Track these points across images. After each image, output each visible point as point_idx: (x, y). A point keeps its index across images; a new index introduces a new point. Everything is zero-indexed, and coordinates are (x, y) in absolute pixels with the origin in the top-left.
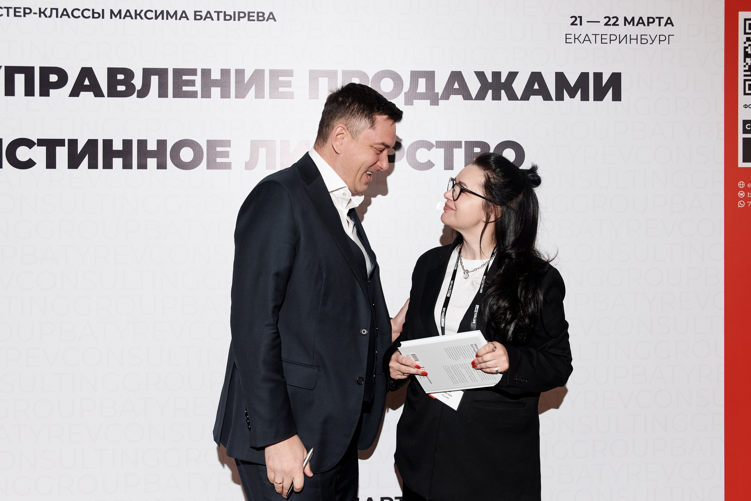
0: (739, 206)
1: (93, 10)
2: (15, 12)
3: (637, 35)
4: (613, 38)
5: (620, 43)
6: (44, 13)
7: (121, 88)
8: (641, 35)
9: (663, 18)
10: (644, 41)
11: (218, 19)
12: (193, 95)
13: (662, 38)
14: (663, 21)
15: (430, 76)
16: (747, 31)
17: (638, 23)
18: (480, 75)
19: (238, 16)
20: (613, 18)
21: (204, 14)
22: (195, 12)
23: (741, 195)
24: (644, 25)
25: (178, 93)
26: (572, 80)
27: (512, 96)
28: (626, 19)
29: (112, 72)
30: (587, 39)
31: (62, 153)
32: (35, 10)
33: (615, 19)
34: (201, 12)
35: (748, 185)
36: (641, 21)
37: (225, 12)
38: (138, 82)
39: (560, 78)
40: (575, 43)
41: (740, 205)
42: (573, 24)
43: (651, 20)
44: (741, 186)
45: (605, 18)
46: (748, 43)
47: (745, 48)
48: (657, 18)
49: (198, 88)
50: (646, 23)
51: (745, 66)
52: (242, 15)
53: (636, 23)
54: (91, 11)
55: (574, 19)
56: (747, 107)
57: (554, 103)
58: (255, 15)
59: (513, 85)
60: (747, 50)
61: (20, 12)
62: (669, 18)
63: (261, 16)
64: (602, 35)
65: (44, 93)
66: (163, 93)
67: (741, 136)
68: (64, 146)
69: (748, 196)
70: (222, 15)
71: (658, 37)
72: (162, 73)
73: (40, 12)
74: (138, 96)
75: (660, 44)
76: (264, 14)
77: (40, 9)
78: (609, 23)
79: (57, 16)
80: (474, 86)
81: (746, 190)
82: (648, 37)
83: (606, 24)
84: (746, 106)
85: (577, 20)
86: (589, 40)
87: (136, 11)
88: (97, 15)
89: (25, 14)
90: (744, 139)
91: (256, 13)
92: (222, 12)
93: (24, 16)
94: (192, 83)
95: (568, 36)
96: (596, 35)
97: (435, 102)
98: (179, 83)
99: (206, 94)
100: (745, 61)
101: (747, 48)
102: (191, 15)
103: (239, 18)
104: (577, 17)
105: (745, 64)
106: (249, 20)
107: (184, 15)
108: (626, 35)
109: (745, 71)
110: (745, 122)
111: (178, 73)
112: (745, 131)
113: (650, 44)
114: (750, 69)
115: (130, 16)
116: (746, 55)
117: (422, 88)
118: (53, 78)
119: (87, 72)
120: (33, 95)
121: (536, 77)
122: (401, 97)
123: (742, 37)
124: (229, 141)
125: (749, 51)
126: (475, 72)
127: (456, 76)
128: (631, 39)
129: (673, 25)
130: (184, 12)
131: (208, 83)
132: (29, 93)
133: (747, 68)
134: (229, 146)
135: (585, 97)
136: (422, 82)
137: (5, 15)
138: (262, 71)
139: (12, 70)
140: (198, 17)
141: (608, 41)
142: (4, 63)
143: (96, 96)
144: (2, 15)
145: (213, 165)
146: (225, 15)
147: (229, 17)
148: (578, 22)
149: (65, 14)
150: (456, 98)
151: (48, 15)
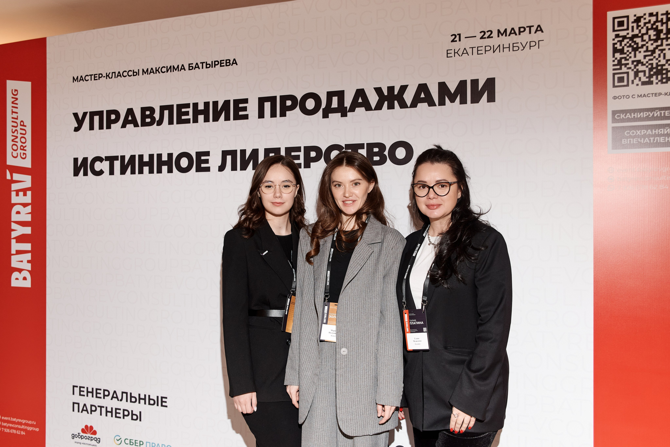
1: (133, 70)
2: (95, 77)
3: (509, 44)
4: (488, 48)
5: (494, 52)
6: (108, 76)
7: (148, 120)
8: (513, 44)
9: (533, 26)
10: (515, 49)
11: (203, 68)
12: (188, 121)
13: (533, 44)
14: (533, 30)
15: (340, 94)
16: (616, 28)
17: (511, 33)
18: (378, 90)
19: (215, 64)
20: (488, 32)
21: (194, 66)
22: (189, 64)
24: (516, 35)
25: (180, 121)
26: (452, 88)
27: (403, 105)
28: (499, 31)
29: (143, 110)
30: (465, 52)
31: (117, 164)
32: (104, 75)
33: (490, 33)
34: (192, 64)
36: (513, 31)
37: (206, 62)
38: (157, 116)
39: (443, 87)
40: (455, 56)
42: (453, 41)
43: (522, 30)
45: (481, 32)
46: (616, 40)
47: (614, 44)
48: (527, 27)
49: (190, 116)
50: (517, 32)
51: (614, 61)
52: (217, 63)
53: (508, 33)
54: (132, 71)
55: (454, 37)
57: (438, 108)
58: (225, 62)
59: (404, 96)
60: (616, 46)
62: (539, 26)
63: (228, 63)
64: (478, 47)
65: (108, 127)
66: (171, 122)
67: (610, 125)
68: (118, 160)
70: (204, 65)
71: (528, 43)
72: (170, 108)
73: (107, 76)
74: (158, 125)
75: (530, 49)
76: (230, 60)
77: (107, 73)
78: (484, 37)
79: (115, 78)
80: (373, 99)
82: (519, 45)
83: (482, 38)
84: (615, 98)
85: (456, 37)
86: (467, 53)
87: (156, 68)
88: (136, 74)
90: (613, 128)
91: (225, 61)
92: (204, 62)
93: (99, 79)
94: (187, 113)
95: (449, 52)
96: (472, 48)
97: (344, 115)
98: (180, 114)
99: (196, 120)
100: (614, 56)
101: (616, 44)
102: (186, 67)
103: (215, 65)
104: (457, 35)
105: (614, 59)
106: (221, 66)
107: (183, 68)
108: (499, 45)
109: (614, 65)
110: (614, 112)
111: (180, 107)
112: (614, 121)
113: (522, 50)
114: (620, 63)
115: (153, 72)
116: (615, 50)
117: (335, 104)
118: (113, 117)
119: (130, 112)
120: (103, 129)
121: (423, 88)
122: (320, 112)
123: (610, 35)
124: (209, 152)
125: (618, 46)
126: (374, 88)
127: (360, 93)
128: (503, 48)
129: (542, 32)
130: (183, 65)
131: (196, 112)
132: (101, 127)
133: (616, 62)
134: (209, 155)
135: (463, 101)
136: (335, 100)
137: (90, 79)
138: (229, 101)
139: (93, 114)
140: (191, 68)
141: (483, 52)
142: (89, 110)
143: (135, 126)
144: (88, 80)
145: (199, 169)
146: (207, 64)
147: (208, 66)
148: (457, 39)
149: (119, 75)
150: (360, 110)
151: (110, 77)
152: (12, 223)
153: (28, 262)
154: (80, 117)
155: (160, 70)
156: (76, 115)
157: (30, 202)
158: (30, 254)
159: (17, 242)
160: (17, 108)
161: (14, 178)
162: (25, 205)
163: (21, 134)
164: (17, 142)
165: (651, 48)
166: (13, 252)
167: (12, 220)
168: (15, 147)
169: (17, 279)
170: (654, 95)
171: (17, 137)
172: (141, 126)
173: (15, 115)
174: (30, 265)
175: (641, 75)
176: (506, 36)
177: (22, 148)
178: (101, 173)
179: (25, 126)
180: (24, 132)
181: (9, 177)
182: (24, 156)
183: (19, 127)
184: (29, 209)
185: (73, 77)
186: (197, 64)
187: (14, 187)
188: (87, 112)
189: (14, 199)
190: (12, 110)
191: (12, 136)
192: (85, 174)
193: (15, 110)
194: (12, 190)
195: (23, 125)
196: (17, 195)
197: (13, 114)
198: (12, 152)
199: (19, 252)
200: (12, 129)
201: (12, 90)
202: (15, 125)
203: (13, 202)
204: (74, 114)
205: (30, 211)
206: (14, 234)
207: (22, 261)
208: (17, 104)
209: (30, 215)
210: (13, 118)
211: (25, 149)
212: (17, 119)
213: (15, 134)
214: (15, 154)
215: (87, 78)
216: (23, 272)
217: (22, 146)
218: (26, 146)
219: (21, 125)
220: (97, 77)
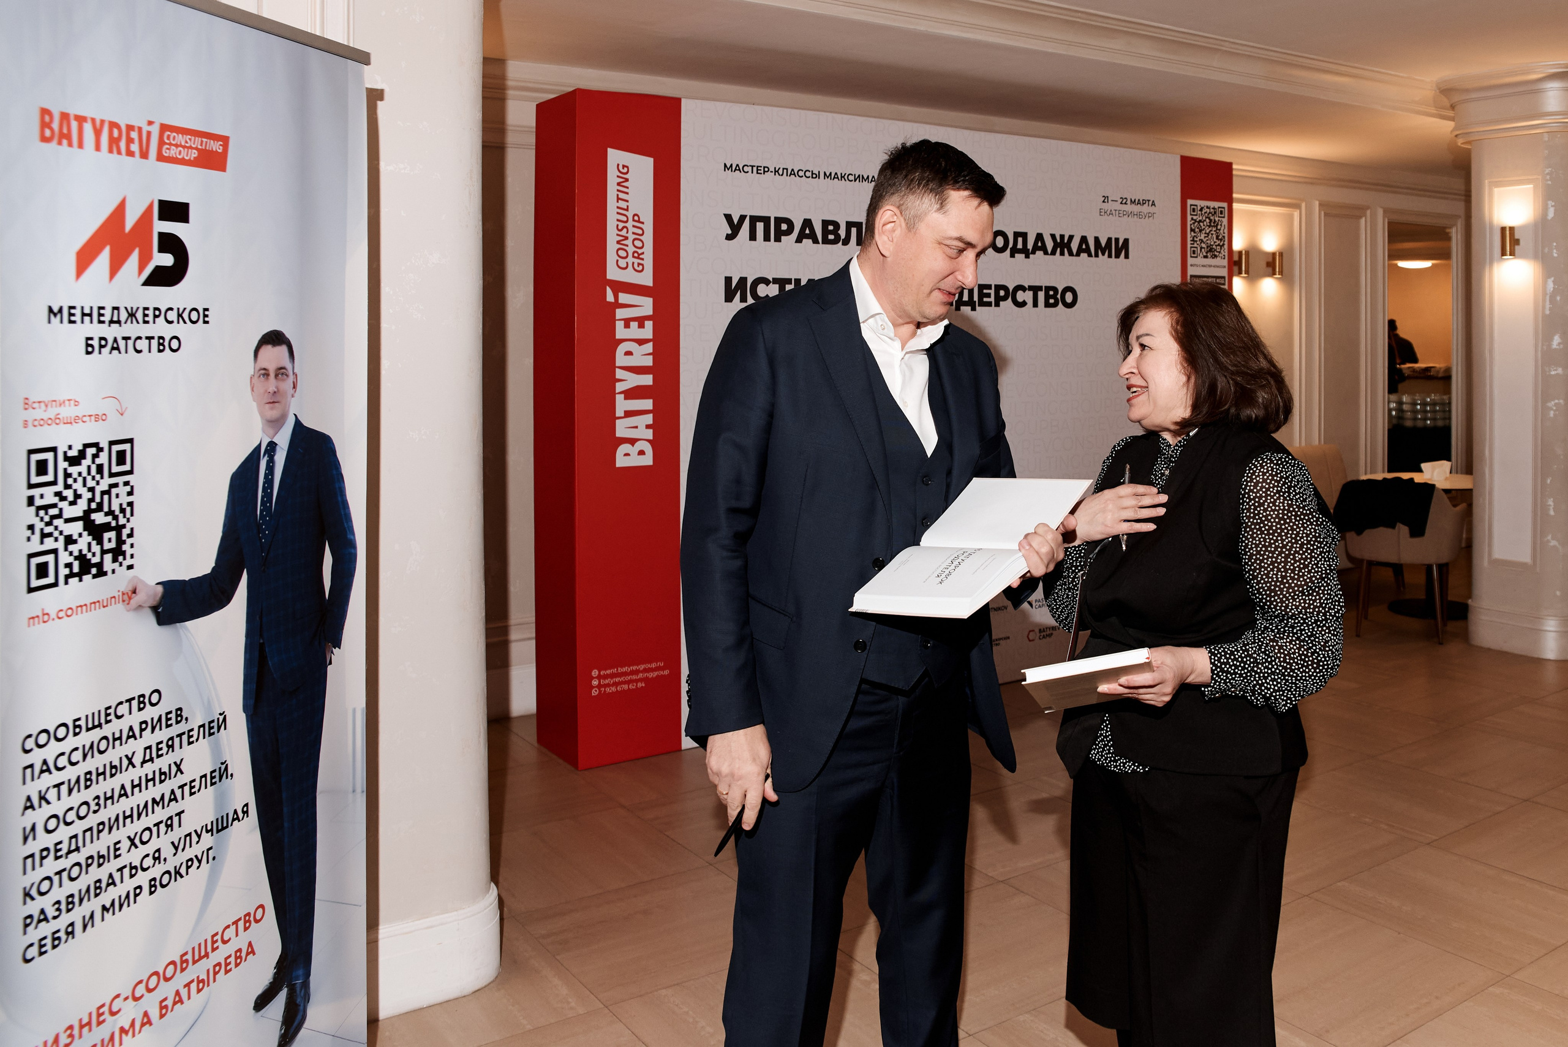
1: (812, 171)
2: (758, 170)
3: (1137, 212)
4: (1125, 213)
5: (1128, 217)
6: (778, 171)
7: (831, 237)
8: (1139, 212)
9: (1150, 201)
10: (1141, 217)
13: (1150, 215)
14: (1150, 203)
15: (1024, 235)
16: (1192, 213)
17: (1138, 203)
18: (1053, 236)
20: (1125, 199)
26: (1103, 243)
27: (1071, 254)
28: (1131, 200)
29: (825, 223)
30: (1111, 213)
32: (772, 169)
38: (842, 232)
39: (1097, 241)
40: (1104, 215)
42: (1104, 202)
43: (1144, 202)
45: (1120, 198)
46: (1192, 222)
47: (1191, 225)
48: (1147, 200)
50: (1142, 204)
53: (1136, 203)
57: (1093, 259)
59: (1071, 245)
61: (761, 170)
62: (1153, 201)
64: (1119, 211)
65: (778, 239)
71: (1148, 214)
73: (775, 171)
74: (843, 244)
75: (1149, 219)
77: (775, 168)
79: (787, 175)
80: (1050, 245)
82: (1143, 214)
83: (1121, 203)
84: (1191, 265)
85: (1105, 199)
87: (841, 174)
88: (815, 176)
89: (764, 172)
93: (764, 174)
95: (1101, 211)
96: (1116, 211)
97: (1027, 256)
100: (1190, 234)
104: (1106, 197)
105: (1190, 236)
108: (1131, 212)
109: (1191, 241)
113: (1144, 219)
114: (1193, 240)
115: (838, 178)
116: (1192, 230)
117: (1020, 246)
118: (784, 227)
119: (807, 223)
120: (770, 241)
121: (1084, 239)
122: (1008, 251)
123: (1189, 217)
125: (1192, 227)
126: (1051, 234)
127: (1039, 237)
128: (1134, 215)
129: (1155, 206)
132: (767, 238)
133: (1191, 239)
135: (1110, 256)
136: (1020, 240)
139: (754, 220)
141: (1122, 215)
142: (749, 212)
143: (814, 243)
144: (748, 172)
148: (1106, 200)
149: (793, 173)
150: (1039, 253)
151: (781, 173)
152: (617, 370)
153: (648, 427)
154: (736, 220)
155: (846, 177)
156: (728, 217)
157: (651, 337)
158: (651, 416)
159: (626, 398)
160: (627, 193)
161: (621, 301)
162: (641, 342)
163: (633, 233)
164: (627, 246)
165: (1207, 232)
166: (619, 413)
167: (617, 365)
168: (622, 253)
169: (627, 455)
170: (1209, 266)
171: (626, 238)
172: (822, 243)
173: (623, 204)
174: (651, 431)
175: (1203, 250)
176: (1135, 205)
177: (636, 255)
179: (643, 223)
180: (640, 232)
181: (610, 297)
182: (640, 268)
183: (630, 223)
184: (649, 348)
185: (725, 164)
187: (620, 313)
188: (747, 216)
189: (621, 332)
190: (618, 195)
191: (618, 235)
193: (622, 195)
194: (618, 318)
195: (639, 221)
196: (627, 326)
197: (619, 201)
198: (617, 261)
199: (629, 414)
200: (618, 225)
201: (618, 165)
202: (624, 219)
203: (618, 336)
204: (725, 215)
205: (651, 351)
206: (619, 387)
207: (637, 427)
208: (628, 188)
209: (651, 357)
210: (618, 208)
211: (641, 256)
212: (627, 210)
213: (624, 232)
214: (622, 263)
215: (746, 169)
216: (638, 444)
217: (635, 252)
218: (643, 253)
219: (634, 220)
220: (762, 170)
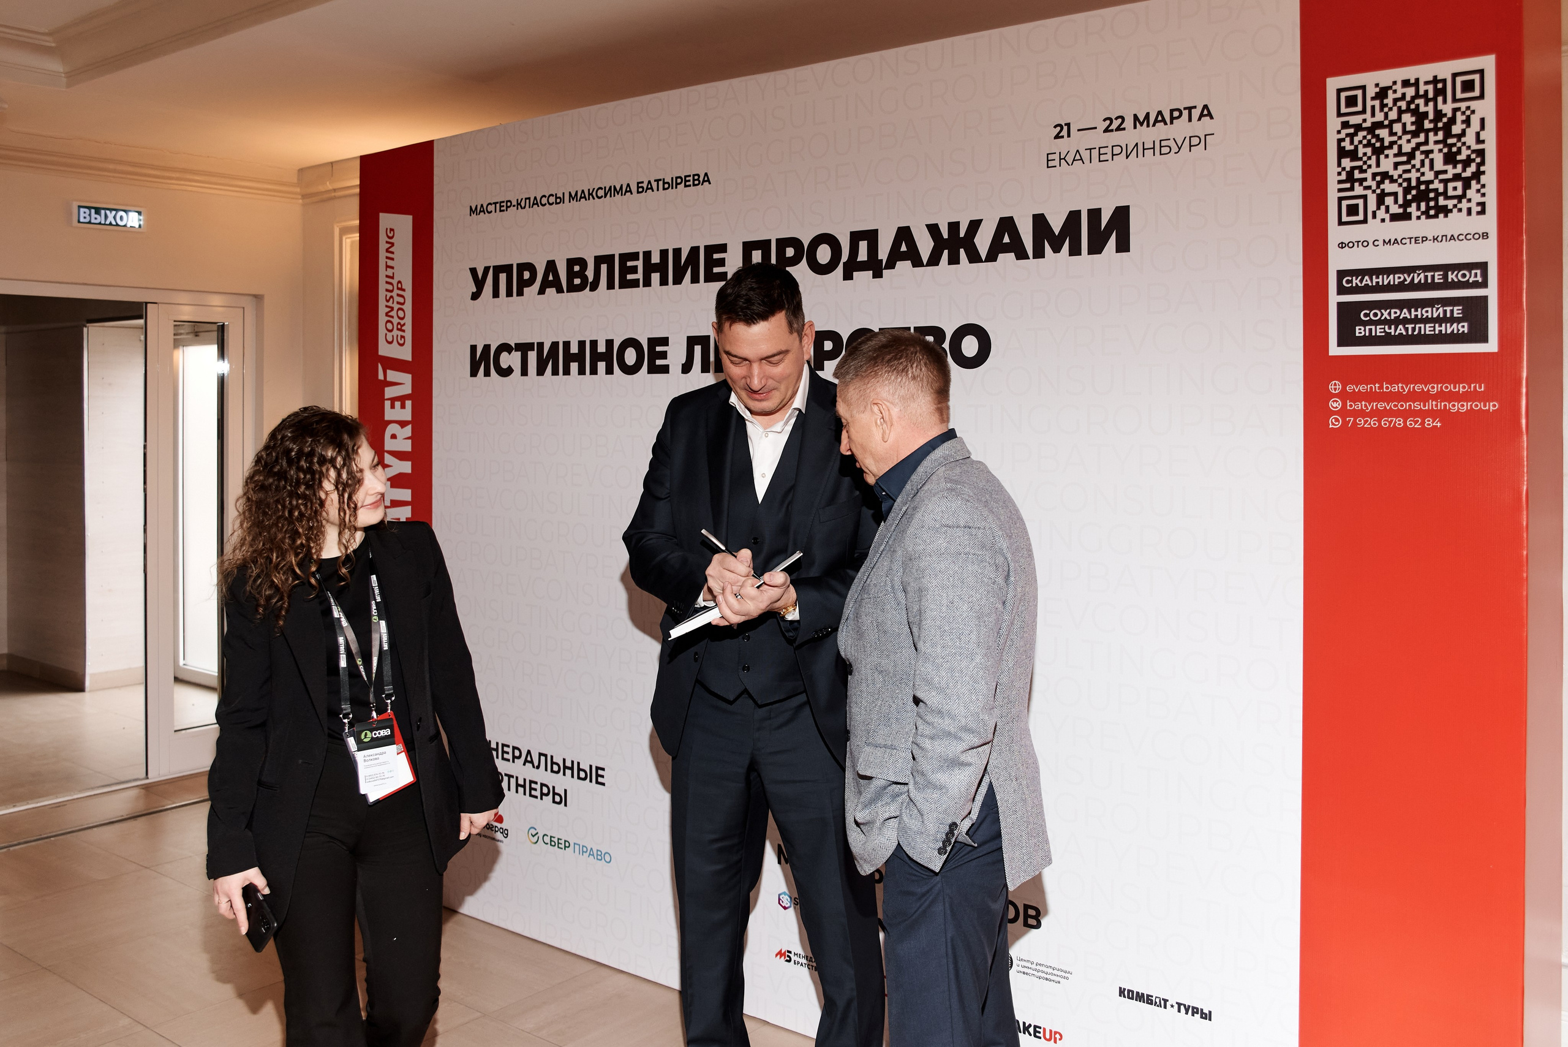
0: (1331, 426)
1: (556, 194)
2: (501, 206)
3: (1154, 141)
4: (1117, 150)
5: (1127, 157)
6: (520, 204)
7: (577, 281)
8: (1161, 141)
9: (1195, 107)
10: (1165, 150)
11: (658, 190)
12: (635, 284)
13: (1195, 141)
14: (1196, 113)
15: (871, 236)
16: (1343, 110)
17: (1156, 121)
19: (676, 182)
20: (1116, 119)
21: (645, 185)
22: (638, 183)
23: (1335, 406)
24: (1166, 124)
25: (625, 284)
26: (1056, 224)
27: (974, 257)
28: (1136, 117)
29: (571, 262)
30: (1078, 158)
31: (532, 356)
32: (514, 202)
33: (1120, 120)
34: (642, 182)
35: (1347, 388)
36: (1160, 118)
37: (664, 180)
38: (590, 274)
39: (1040, 222)
40: (1060, 166)
41: (1333, 424)
42: (1057, 137)
43: (1176, 114)
44: (1335, 389)
45: (1105, 120)
46: (1344, 132)
47: (1340, 141)
48: (1185, 109)
49: (639, 275)
50: (1168, 120)
51: (1339, 174)
52: (679, 181)
53: (1152, 122)
54: (555, 197)
55: (1059, 129)
56: (1345, 247)
57: (1031, 263)
58: (691, 178)
59: (975, 240)
60: (1343, 144)
62: (1206, 107)
63: (696, 180)
64: (1100, 148)
65: (520, 292)
66: (610, 286)
67: (1334, 299)
68: (534, 350)
69: (1348, 408)
70: (661, 183)
71: (1187, 140)
72: (608, 259)
73: (518, 204)
74: (591, 290)
75: (1190, 151)
76: (698, 175)
77: (517, 200)
78: (1110, 128)
79: (530, 207)
80: (925, 245)
81: (1343, 396)
82: (1172, 143)
83: (1106, 130)
84: (1342, 245)
85: (1063, 130)
86: (1081, 159)
87: (589, 190)
88: (559, 200)
89: (507, 207)
90: (1339, 304)
91: (692, 176)
92: (660, 180)
93: (507, 210)
94: (634, 270)
95: (1050, 157)
96: (1090, 149)
97: (878, 275)
98: (625, 270)
99: (647, 282)
100: (1339, 165)
101: (1343, 140)
102: (634, 188)
104: (1064, 125)
105: (1340, 169)
106: (686, 186)
107: (629, 190)
108: (1137, 144)
109: (1340, 182)
110: (1341, 274)
111: (625, 257)
112: (1341, 290)
113: (1175, 153)
114: (1350, 178)
115: (585, 197)
116: (1342, 153)
117: (863, 256)
118: (527, 275)
119: (551, 266)
120: (512, 296)
121: (1007, 225)
122: (840, 270)
123: (1333, 123)
124: (667, 339)
125: (1347, 145)
126: (927, 226)
127: (904, 234)
128: (1144, 149)
129: (1212, 118)
130: (628, 185)
131: (649, 268)
132: (509, 294)
133: (1343, 176)
134: (667, 345)
135: (1075, 251)
136: (863, 246)
137: (494, 211)
138: (698, 248)
139: (498, 269)
140: (640, 190)
141: (1109, 156)
142: (492, 263)
143: (558, 292)
144: (491, 212)
145: (654, 369)
146: (664, 183)
147: (667, 185)
148: (1064, 133)
149: (536, 203)
150: (903, 266)
151: (523, 206)
152: (386, 454)
154: (480, 275)
155: (594, 194)
156: (473, 271)
157: (409, 418)
158: (409, 508)
160: (393, 259)
161: (389, 379)
162: (403, 424)
163: (398, 303)
164: (392, 317)
165: (1407, 148)
167: (386, 449)
168: (389, 326)
170: (1413, 240)
171: (392, 309)
172: (567, 292)
173: (390, 272)
175: (1389, 201)
176: (1148, 126)
177: (399, 327)
178: (508, 372)
179: (404, 290)
180: (401, 300)
181: (381, 377)
182: (402, 342)
183: (396, 291)
184: (408, 431)
185: (471, 207)
186: (649, 182)
187: (389, 392)
188: (490, 267)
189: (390, 414)
190: (386, 262)
191: (386, 306)
192: (487, 374)
193: (390, 263)
194: (386, 397)
195: (401, 289)
196: (393, 407)
197: (388, 269)
198: (386, 334)
200: (386, 295)
201: (387, 229)
202: (390, 287)
203: (387, 418)
204: (471, 269)
205: (410, 434)
208: (393, 253)
209: (410, 441)
210: (387, 276)
211: (403, 328)
212: (392, 278)
213: (390, 303)
214: (389, 338)
215: (490, 208)
217: (399, 323)
218: (404, 324)
219: (398, 289)
220: (504, 206)
